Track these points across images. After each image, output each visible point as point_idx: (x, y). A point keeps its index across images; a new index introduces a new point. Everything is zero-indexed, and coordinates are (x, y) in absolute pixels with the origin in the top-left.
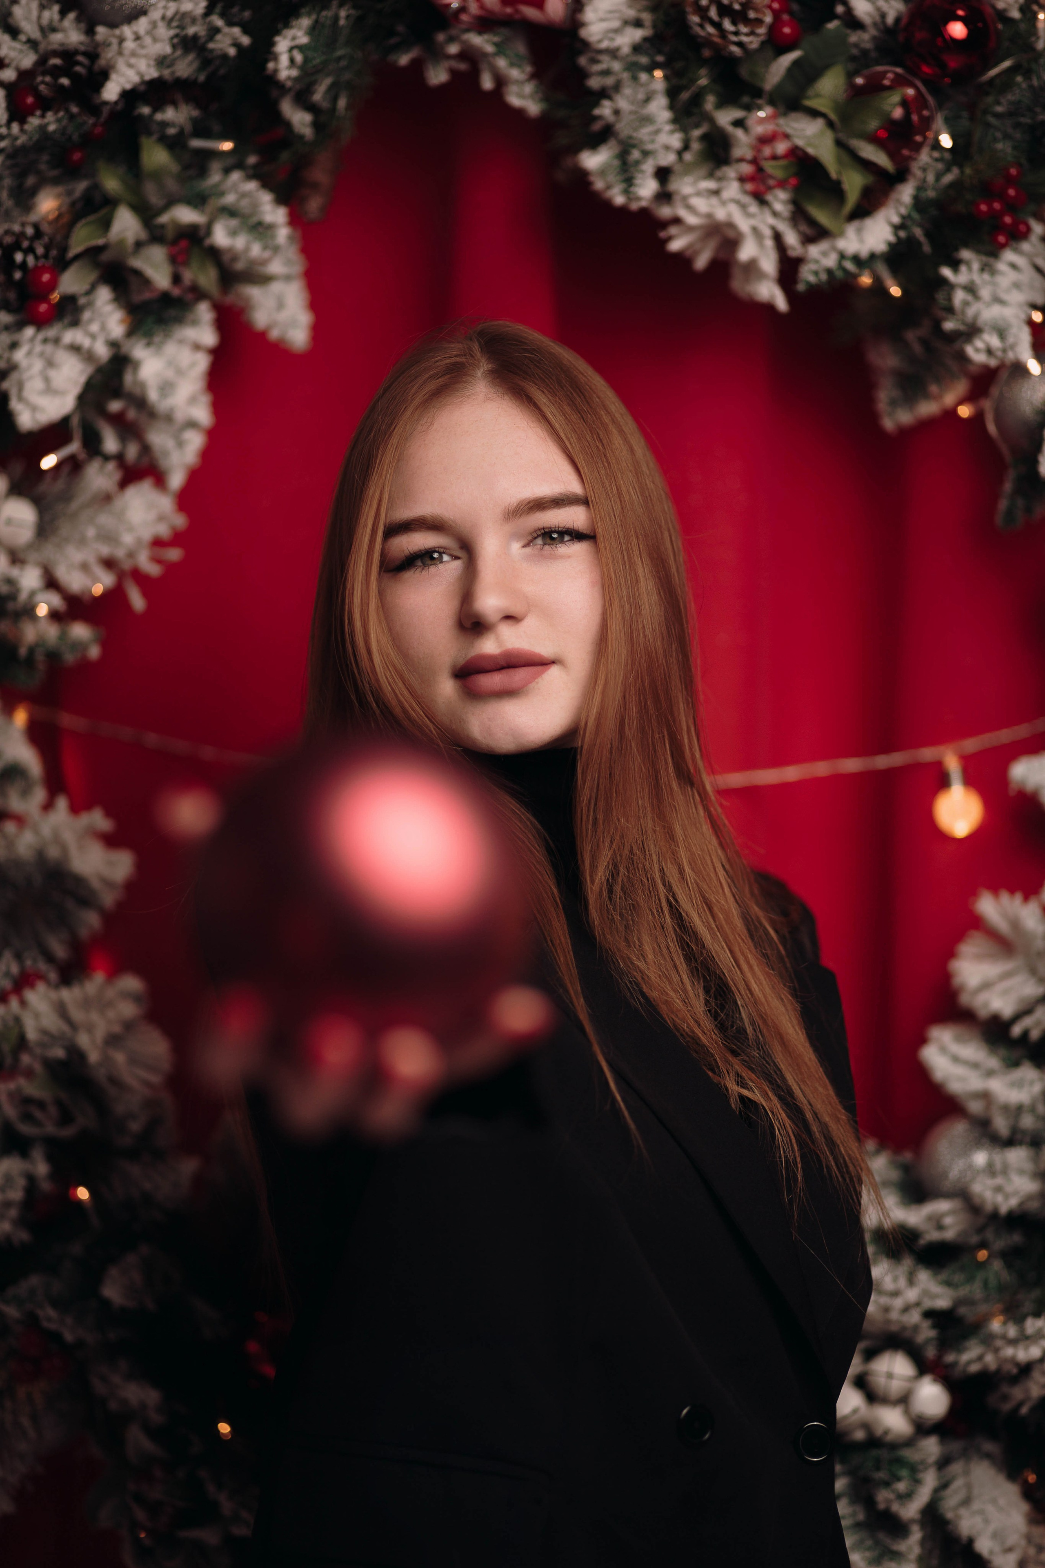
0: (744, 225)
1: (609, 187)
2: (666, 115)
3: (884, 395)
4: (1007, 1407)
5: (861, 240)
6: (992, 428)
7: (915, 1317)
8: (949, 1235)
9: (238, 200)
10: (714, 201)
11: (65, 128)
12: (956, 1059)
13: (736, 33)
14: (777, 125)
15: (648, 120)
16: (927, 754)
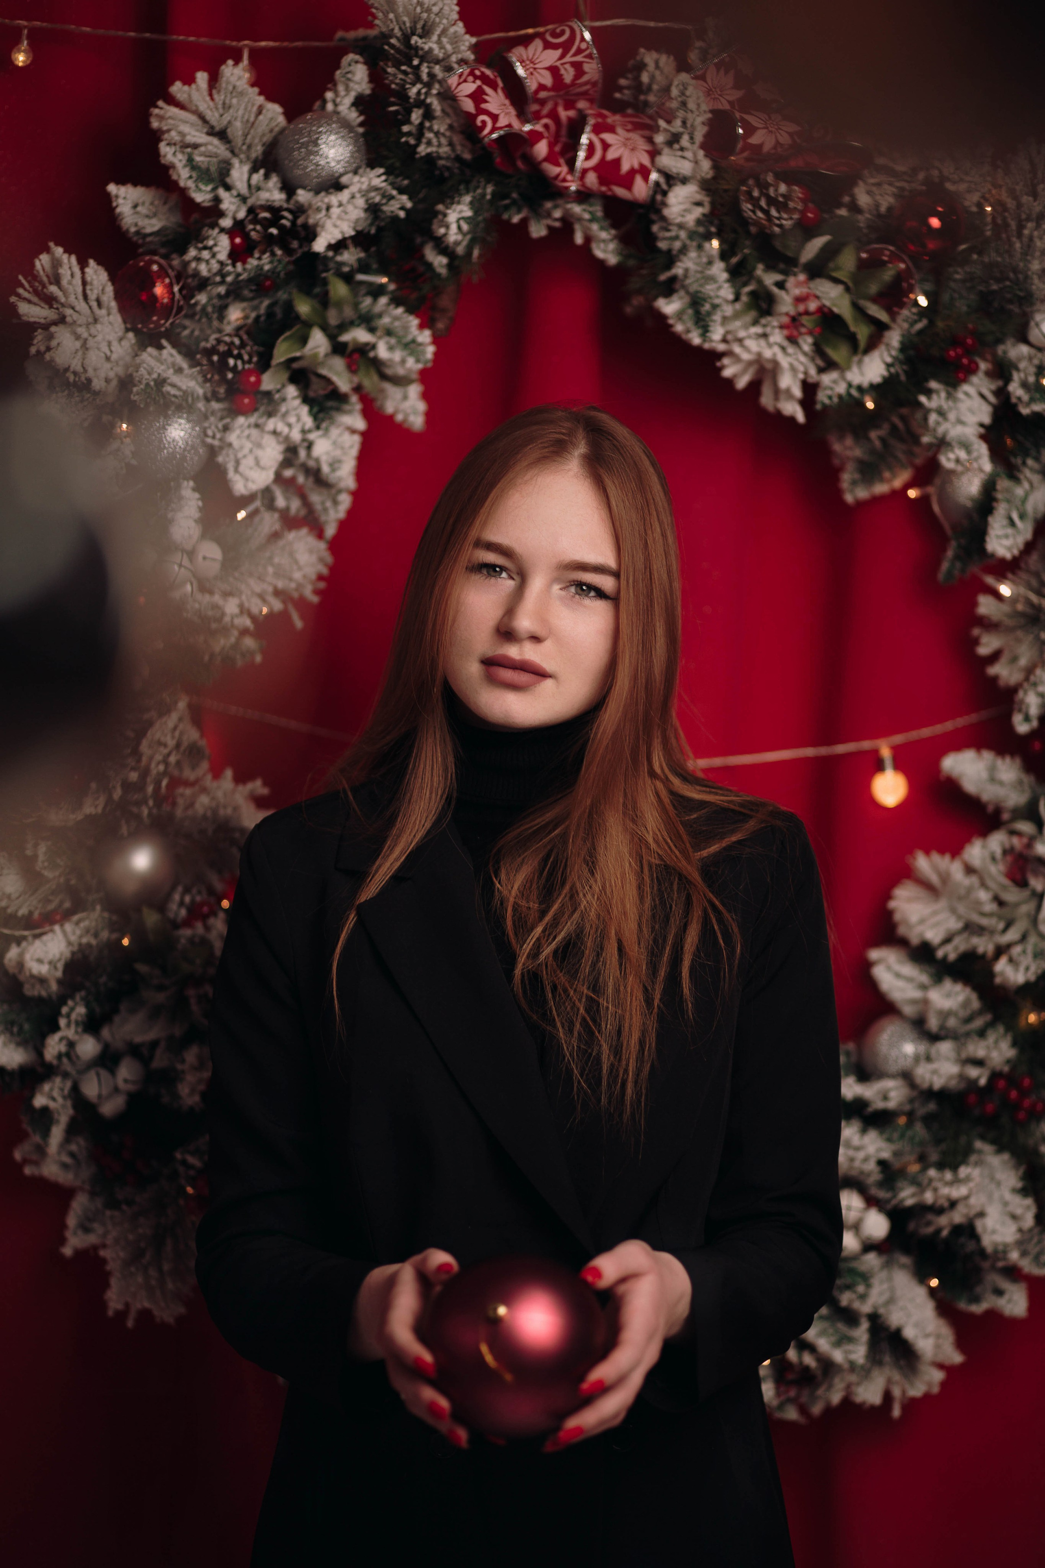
0: (784, 362)
1: (688, 331)
2: (725, 276)
3: (846, 477)
4: (930, 1230)
5: (862, 374)
6: (936, 508)
7: (871, 1166)
8: (892, 1104)
9: (392, 323)
10: (762, 342)
11: (275, 268)
12: (898, 975)
13: (778, 219)
14: (809, 288)
15: (712, 279)
16: (866, 745)
